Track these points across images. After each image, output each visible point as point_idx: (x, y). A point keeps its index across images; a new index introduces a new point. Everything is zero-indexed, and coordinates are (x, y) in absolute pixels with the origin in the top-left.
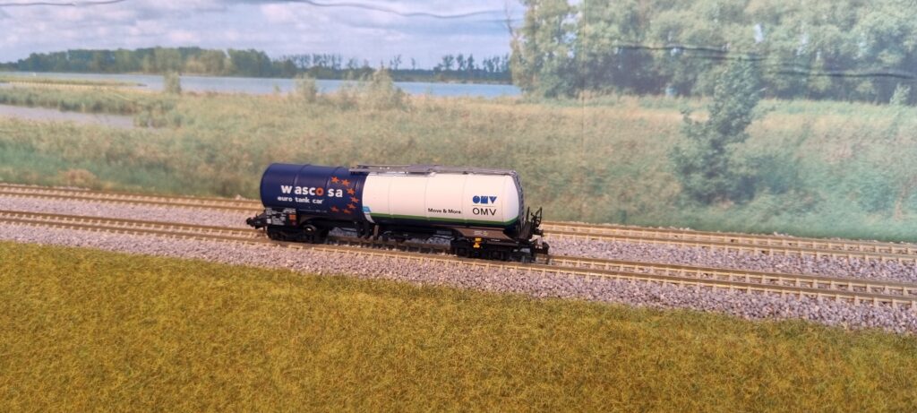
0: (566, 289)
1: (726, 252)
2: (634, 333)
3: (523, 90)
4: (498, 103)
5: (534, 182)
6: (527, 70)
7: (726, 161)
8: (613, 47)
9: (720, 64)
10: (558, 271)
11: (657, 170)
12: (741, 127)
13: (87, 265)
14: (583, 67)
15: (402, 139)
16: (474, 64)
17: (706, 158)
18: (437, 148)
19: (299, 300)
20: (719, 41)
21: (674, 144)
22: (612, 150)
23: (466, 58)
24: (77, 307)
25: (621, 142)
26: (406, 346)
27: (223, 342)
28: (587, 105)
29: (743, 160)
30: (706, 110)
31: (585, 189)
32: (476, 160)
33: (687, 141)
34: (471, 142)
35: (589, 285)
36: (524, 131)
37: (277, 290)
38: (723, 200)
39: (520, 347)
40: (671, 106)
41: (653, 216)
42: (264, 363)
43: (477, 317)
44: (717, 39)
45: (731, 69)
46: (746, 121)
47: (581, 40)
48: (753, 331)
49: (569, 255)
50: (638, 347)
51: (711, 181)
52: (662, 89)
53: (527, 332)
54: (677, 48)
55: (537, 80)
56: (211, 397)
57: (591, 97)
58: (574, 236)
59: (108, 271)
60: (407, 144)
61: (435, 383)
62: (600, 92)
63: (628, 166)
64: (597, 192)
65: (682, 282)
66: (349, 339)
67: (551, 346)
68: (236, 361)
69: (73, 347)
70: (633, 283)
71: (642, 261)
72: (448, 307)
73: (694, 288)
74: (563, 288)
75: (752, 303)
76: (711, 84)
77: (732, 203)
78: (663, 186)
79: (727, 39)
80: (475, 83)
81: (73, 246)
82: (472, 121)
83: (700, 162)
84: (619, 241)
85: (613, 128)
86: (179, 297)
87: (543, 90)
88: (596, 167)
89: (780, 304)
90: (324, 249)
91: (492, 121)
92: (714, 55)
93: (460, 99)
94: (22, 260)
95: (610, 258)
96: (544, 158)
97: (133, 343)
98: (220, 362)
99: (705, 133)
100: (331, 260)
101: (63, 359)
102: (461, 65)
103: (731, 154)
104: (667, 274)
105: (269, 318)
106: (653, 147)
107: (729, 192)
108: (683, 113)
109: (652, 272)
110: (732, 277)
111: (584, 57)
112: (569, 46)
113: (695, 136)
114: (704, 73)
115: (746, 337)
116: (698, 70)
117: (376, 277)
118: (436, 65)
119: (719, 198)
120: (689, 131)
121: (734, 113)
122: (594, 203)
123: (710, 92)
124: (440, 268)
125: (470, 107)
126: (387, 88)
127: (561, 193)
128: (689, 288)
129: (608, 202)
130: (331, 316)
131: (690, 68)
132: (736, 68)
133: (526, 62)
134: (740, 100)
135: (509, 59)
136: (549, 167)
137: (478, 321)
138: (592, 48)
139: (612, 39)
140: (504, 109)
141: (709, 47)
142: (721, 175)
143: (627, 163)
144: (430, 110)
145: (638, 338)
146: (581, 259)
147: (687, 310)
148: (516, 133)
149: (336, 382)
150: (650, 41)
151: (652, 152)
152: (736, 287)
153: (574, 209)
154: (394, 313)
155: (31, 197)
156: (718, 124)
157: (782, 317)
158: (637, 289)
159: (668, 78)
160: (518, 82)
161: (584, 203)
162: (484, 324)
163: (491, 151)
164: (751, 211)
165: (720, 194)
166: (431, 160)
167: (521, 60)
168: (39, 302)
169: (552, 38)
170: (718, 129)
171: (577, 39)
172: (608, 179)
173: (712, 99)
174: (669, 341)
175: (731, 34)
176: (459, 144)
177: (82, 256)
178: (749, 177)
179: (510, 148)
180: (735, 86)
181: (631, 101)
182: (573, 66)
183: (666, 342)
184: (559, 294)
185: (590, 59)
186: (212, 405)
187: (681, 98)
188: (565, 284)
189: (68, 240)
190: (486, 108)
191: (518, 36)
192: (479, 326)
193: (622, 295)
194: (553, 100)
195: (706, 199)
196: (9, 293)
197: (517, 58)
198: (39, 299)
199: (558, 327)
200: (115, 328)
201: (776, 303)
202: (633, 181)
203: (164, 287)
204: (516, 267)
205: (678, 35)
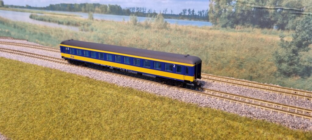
0: (213, 105)
1: (291, 97)
2: (237, 127)
3: (213, 24)
4: (203, 29)
5: (215, 61)
6: (215, 16)
7: (299, 59)
8: (251, 8)
9: (299, 16)
10: (213, 97)
11: (267, 61)
12: (307, 45)
13: (54, 75)
14: (238, 15)
15: (166, 41)
16: (194, 13)
17: (289, 57)
18: (179, 45)
19: (115, 96)
20: (300, 6)
21: (276, 50)
22: (248, 51)
23: (191, 10)
24: (48, 89)
25: (252, 48)
26: (148, 118)
27: (88, 108)
28: (239, 32)
29: (307, 59)
30: (291, 36)
31: (236, 66)
32: (193, 51)
33: (281, 49)
34: (191, 44)
35: (223, 104)
36: (212, 41)
37: (109, 91)
38: (296, 76)
39: (189, 126)
40: (275, 34)
41: (264, 80)
42: (100, 117)
43: (175, 111)
44: (299, 5)
45: (305, 19)
46: (309, 42)
47: (238, 4)
48: (291, 134)
49: (221, 91)
50: (237, 133)
51: (291, 67)
52: (272, 26)
53: (194, 120)
54: (280, 9)
55: (219, 20)
56: (81, 126)
57: (241, 28)
58: (226, 83)
59: (59, 78)
60: (168, 43)
61: (155, 134)
62: (245, 27)
63: (254, 58)
64: (240, 68)
65: (264, 108)
66: (129, 112)
67: (201, 127)
68: (91, 115)
69: (44, 102)
70: (243, 106)
71: (251, 97)
72: (166, 105)
73: (269, 111)
74: (213, 104)
75: (295, 122)
76: (295, 25)
77: (300, 77)
78: (269, 67)
79: (304, 5)
80: (194, 20)
81: (52, 68)
82: (192, 35)
83: (286, 59)
84: (244, 87)
85: (249, 41)
86: (78, 89)
87: (221, 25)
88: (240, 57)
89: (308, 124)
90: (129, 78)
91: (200, 36)
92: (297, 12)
93: (188, 26)
94: (36, 71)
95: (238, 94)
96: (219, 52)
97: (61, 103)
98: (85, 114)
99: (290, 46)
100: (130, 82)
101: (41, 106)
102: (190, 13)
103: (301, 56)
104: (260, 104)
105: (104, 101)
106: (266, 50)
107: (299, 72)
108: (280, 37)
109: (253, 102)
110: (288, 109)
111: (239, 11)
112: (233, 6)
113: (285, 47)
114: (292, 20)
115: (287, 137)
116: (289, 19)
117: (143, 90)
118: (180, 13)
119: (294, 75)
120: (283, 45)
121: (304, 38)
122: (239, 72)
123: (294, 29)
124: (167, 90)
125: (192, 30)
126: (162, 21)
127: (226, 67)
128: (267, 111)
129: (245, 72)
130: (124, 103)
131: (285, 18)
132: (307, 18)
133: (215, 12)
134: (308, 33)
135: (208, 11)
136: (221, 56)
137: (176, 113)
138: (243, 8)
139: (251, 4)
140: (205, 31)
141: (295, 9)
142: (296, 65)
143: (254, 57)
144: (177, 30)
145: (239, 129)
146: (224, 93)
147: (263, 120)
148: (209, 41)
149: (121, 128)
150: (268, 6)
151: (265, 53)
152: (289, 113)
153: (230, 73)
154: (146, 105)
155: (49, 51)
156: (296, 43)
157: (308, 130)
158: (244, 109)
159: (275, 22)
160: (211, 21)
161: (234, 71)
162: (178, 114)
163: (199, 48)
164: (309, 82)
165: (295, 73)
166: (176, 49)
167: (213, 12)
168: (38, 86)
169: (226, 3)
170: (296, 45)
171: (236, 4)
172: (246, 62)
173: (294, 31)
174: (252, 133)
175: (306, 3)
176: (187, 44)
177: (53, 72)
178: (309, 67)
179: (206, 47)
180: (306, 27)
181: (258, 31)
182: (234, 15)
183: (250, 133)
184: (210, 106)
185: (242, 12)
186: (81, 129)
187: (280, 30)
188: (214, 103)
189: (52, 66)
190: (198, 30)
191: (212, 2)
192: (175, 115)
193: (237, 110)
194: (225, 29)
195: (288, 74)
196: (31, 82)
197: (212, 11)
198: (39, 84)
199: (206, 120)
200: (57, 98)
201: (306, 123)
202: (256, 64)
203: (74, 85)
204: (196, 93)
205: (281, 3)
